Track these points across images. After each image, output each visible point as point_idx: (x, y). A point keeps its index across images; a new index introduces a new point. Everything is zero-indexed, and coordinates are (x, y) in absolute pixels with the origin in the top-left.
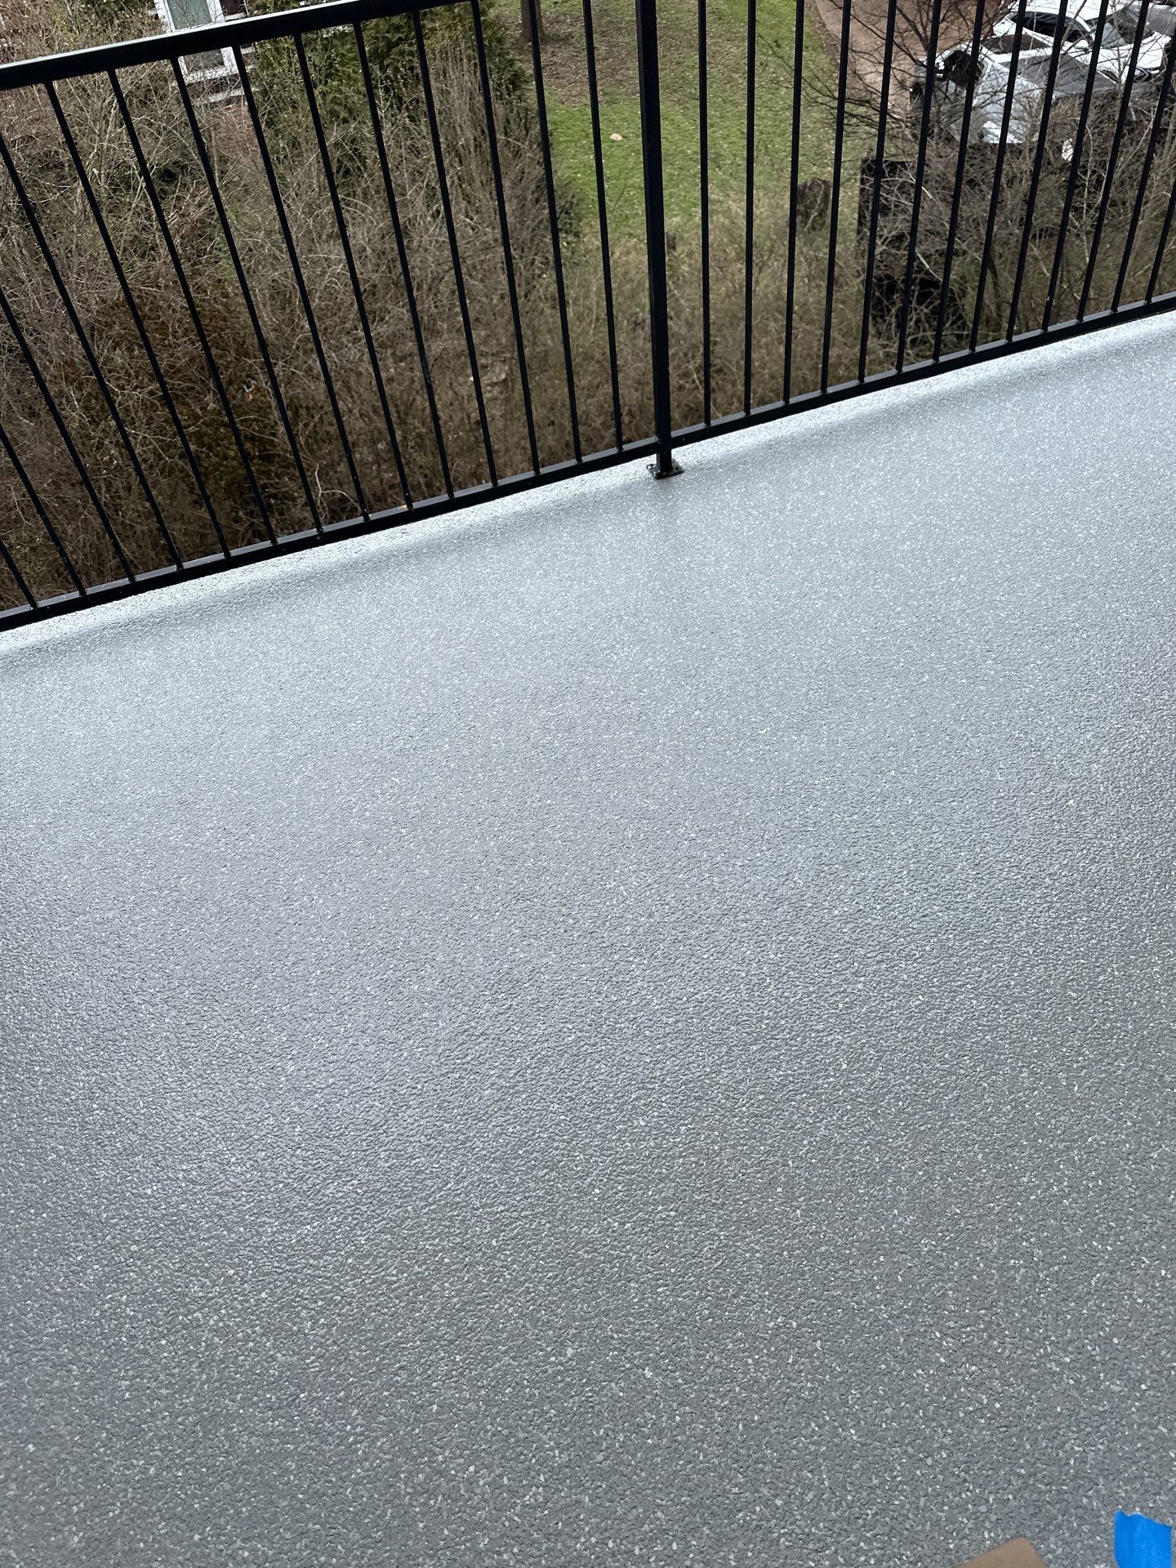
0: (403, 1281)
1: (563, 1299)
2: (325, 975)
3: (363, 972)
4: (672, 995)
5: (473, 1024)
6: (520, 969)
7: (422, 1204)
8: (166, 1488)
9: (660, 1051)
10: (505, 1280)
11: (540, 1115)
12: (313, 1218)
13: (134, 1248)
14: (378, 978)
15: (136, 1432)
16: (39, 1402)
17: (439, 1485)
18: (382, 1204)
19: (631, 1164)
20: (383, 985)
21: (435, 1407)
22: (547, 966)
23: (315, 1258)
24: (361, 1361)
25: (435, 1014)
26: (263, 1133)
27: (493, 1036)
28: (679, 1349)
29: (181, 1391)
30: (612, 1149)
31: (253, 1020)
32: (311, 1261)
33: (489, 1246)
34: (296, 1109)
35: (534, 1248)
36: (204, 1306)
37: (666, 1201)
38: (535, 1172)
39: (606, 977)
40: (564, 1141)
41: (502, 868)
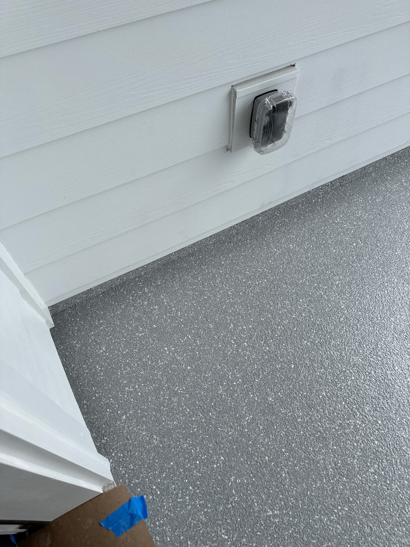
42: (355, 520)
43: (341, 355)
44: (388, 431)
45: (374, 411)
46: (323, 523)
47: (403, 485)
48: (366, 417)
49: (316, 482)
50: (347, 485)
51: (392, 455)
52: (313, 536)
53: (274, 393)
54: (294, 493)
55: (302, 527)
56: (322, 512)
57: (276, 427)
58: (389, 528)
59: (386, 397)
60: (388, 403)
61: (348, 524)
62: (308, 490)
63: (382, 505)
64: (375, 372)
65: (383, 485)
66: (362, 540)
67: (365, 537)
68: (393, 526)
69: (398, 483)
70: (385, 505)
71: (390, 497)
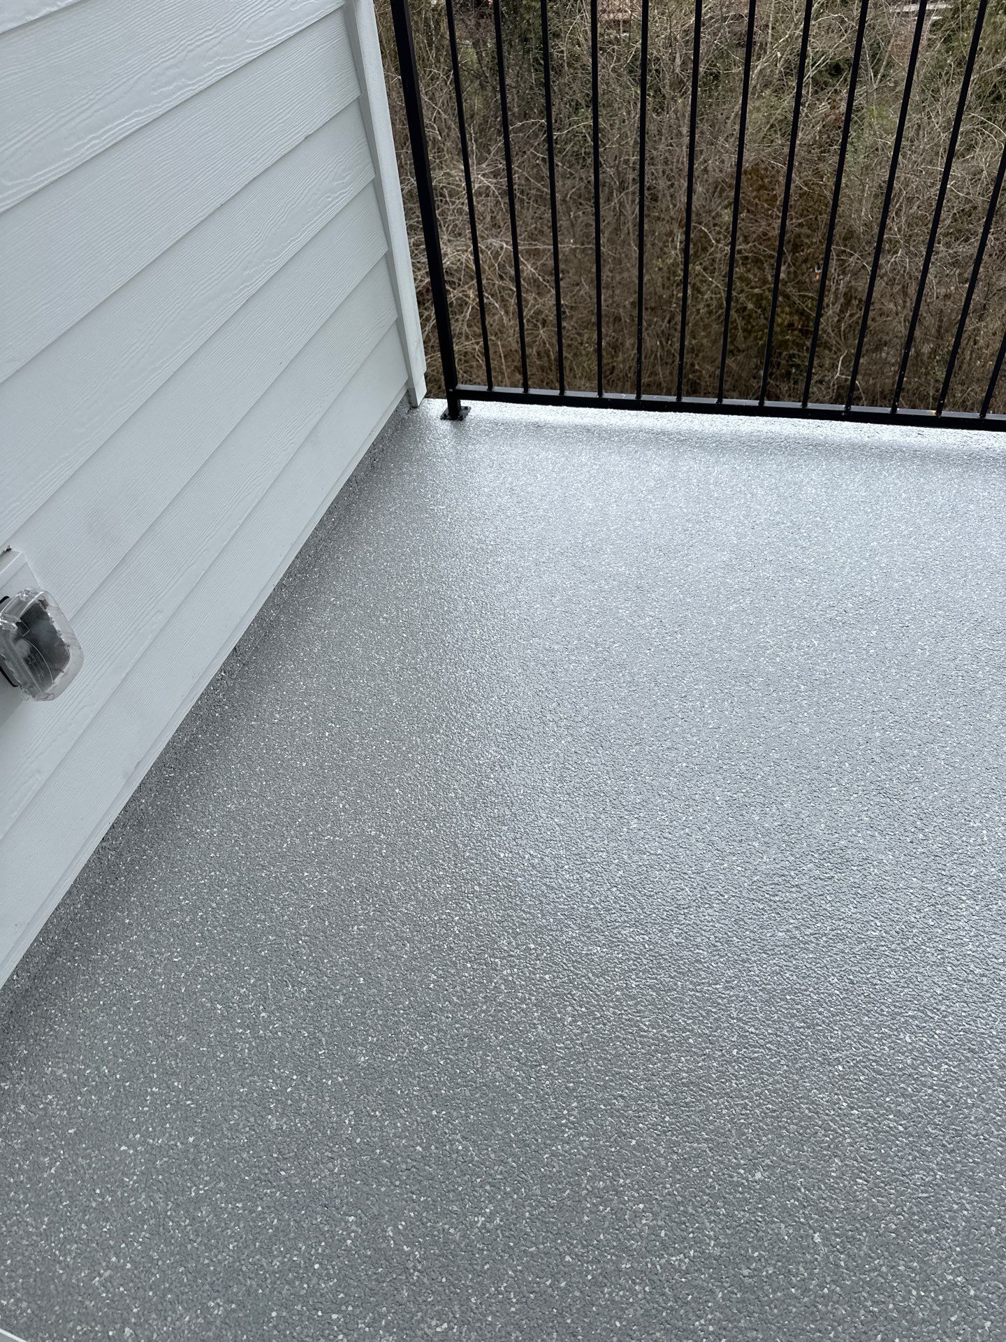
5: (792, 873)
8: (430, 1065)
9: (954, 990)
11: (818, 978)
12: (604, 944)
13: (477, 888)
15: (427, 1015)
16: (378, 954)
17: (612, 1200)
18: (660, 967)
19: (881, 1066)
23: (594, 974)
24: (595, 1070)
26: (594, 860)
28: (853, 1237)
29: (466, 1006)
30: (870, 1043)
32: (590, 975)
33: (729, 1052)
36: (504, 958)
37: (899, 1114)
38: (793, 1020)
39: (932, 901)
40: (829, 1011)
42: (596, 1109)
43: (418, 902)
44: (551, 948)
45: (514, 938)
46: (561, 1155)
47: (618, 1000)
48: (512, 956)
49: (510, 1111)
50: (552, 1072)
51: (577, 974)
52: (560, 1186)
53: (362, 1045)
54: (493, 1156)
55: (538, 1192)
56: (548, 1142)
57: (399, 1092)
58: (641, 1073)
59: (517, 905)
60: (524, 911)
61: (592, 1123)
62: (508, 1132)
63: (614, 1053)
64: (479, 885)
65: (596, 1024)
66: (622, 1124)
67: (623, 1116)
68: (644, 1065)
69: (611, 1004)
70: (616, 1048)
71: (615, 1033)
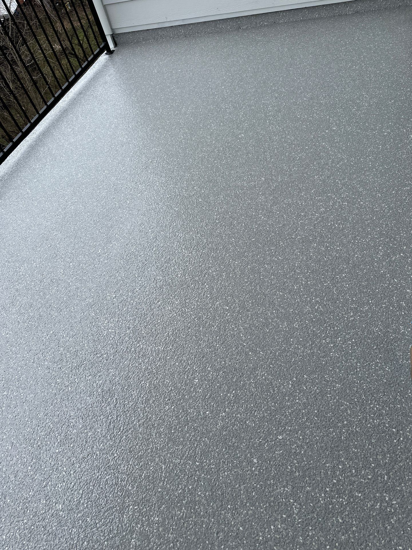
0: (185, 511)
1: (236, 450)
2: (34, 466)
3: (48, 449)
4: (162, 341)
6: (105, 386)
7: (162, 483)
10: (214, 468)
14: (56, 444)
20: (61, 444)
21: (241, 528)
22: (113, 375)
25: (93, 430)
27: (122, 413)
31: (22, 511)
34: (79, 515)
35: (210, 449)
41: (60, 366)
